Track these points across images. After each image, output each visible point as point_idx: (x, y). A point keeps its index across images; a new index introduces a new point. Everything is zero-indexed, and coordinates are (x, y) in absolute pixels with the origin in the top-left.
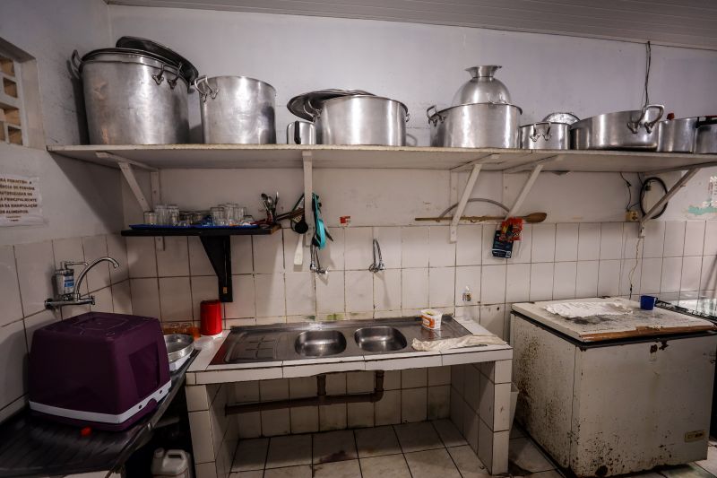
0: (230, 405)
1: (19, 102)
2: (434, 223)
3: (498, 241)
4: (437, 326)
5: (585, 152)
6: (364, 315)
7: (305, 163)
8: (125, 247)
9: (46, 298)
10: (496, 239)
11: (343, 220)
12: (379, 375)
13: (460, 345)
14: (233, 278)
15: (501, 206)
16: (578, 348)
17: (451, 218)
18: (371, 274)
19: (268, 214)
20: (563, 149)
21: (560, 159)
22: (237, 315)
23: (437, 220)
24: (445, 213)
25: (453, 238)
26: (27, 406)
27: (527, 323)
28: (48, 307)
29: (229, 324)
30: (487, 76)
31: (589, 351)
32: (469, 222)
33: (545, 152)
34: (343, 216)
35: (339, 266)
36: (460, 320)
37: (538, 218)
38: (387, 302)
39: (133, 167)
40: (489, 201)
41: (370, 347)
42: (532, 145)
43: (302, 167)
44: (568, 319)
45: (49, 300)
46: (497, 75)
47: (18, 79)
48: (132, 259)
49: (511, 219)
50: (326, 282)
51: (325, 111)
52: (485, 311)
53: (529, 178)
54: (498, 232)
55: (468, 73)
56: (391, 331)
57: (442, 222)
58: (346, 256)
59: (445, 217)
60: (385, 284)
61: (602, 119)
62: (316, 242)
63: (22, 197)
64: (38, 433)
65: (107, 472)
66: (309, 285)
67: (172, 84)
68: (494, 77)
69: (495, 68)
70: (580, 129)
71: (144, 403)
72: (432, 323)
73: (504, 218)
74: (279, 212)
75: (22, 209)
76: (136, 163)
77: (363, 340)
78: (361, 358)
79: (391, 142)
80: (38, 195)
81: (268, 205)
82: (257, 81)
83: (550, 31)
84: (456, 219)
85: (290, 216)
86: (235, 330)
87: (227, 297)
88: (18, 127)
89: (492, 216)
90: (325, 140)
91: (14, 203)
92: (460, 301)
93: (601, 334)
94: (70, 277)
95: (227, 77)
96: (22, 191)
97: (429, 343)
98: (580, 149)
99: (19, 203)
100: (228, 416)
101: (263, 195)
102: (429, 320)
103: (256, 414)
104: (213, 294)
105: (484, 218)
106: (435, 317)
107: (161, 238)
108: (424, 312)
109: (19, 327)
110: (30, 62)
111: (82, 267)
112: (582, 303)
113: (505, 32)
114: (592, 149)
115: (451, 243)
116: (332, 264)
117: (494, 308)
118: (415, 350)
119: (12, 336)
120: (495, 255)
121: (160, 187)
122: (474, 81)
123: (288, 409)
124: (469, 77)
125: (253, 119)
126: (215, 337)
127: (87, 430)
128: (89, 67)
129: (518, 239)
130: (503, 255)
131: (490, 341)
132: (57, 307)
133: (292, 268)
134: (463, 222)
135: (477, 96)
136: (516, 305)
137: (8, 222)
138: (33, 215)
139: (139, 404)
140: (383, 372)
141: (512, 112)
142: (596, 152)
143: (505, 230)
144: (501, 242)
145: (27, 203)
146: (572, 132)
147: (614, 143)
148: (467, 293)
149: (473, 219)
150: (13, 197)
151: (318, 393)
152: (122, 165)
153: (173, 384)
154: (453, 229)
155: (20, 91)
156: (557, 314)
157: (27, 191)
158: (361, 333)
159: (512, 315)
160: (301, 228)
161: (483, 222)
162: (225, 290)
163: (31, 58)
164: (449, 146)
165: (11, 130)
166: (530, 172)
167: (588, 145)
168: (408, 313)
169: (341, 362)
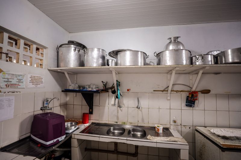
0: (88, 148)
1: (44, 58)
2: (161, 92)
3: (188, 100)
4: (161, 131)
5: (222, 65)
6: (134, 124)
7: (113, 72)
8: (66, 95)
9: (41, 107)
10: (187, 99)
11: (128, 90)
12: (137, 147)
13: (166, 140)
14: (94, 107)
15: (189, 87)
16: (220, 150)
17: (167, 91)
18: (137, 109)
19: (104, 87)
20: (211, 64)
21: (207, 68)
22: (94, 119)
23: (162, 91)
24: (165, 89)
25: (169, 98)
26: (30, 136)
27: (201, 136)
28: (41, 109)
29: (91, 121)
30: (175, 40)
31: (226, 152)
32: (175, 92)
33: (203, 65)
34: (128, 89)
35: (126, 105)
36: (171, 131)
37: (206, 92)
38: (143, 120)
39: (68, 73)
40: (183, 85)
41: (134, 136)
42: (197, 63)
43: (112, 73)
44: (219, 136)
45: (42, 108)
46: (179, 40)
47: (44, 53)
48: (68, 99)
49: (193, 92)
50: (122, 111)
51: (119, 55)
52: (183, 129)
53: (197, 76)
54: (188, 97)
55: (168, 40)
56: (143, 131)
57: (164, 92)
58: (128, 102)
59: (165, 90)
60: (142, 113)
61: (230, 52)
62: (117, 97)
63: (39, 81)
64: (32, 144)
65: (35, 157)
66: (116, 111)
67: (79, 51)
68: (178, 40)
69: (178, 38)
70: (220, 56)
71: (55, 140)
72: (158, 130)
73: (190, 91)
74: (107, 87)
75: (39, 83)
76: (69, 72)
77: (132, 133)
78: (126, 139)
79: (139, 64)
80: (43, 80)
81: (104, 84)
82: (100, 49)
83: (207, 22)
84: (169, 91)
85: (111, 88)
86: (93, 123)
87: (91, 113)
88: (42, 64)
89: (185, 90)
90: (118, 64)
91: (37, 82)
92: (172, 123)
93: (233, 145)
94: (47, 102)
95: (92, 48)
96: (39, 79)
97: (154, 137)
98: (220, 64)
99: (38, 82)
100: (86, 152)
101: (102, 82)
102: (157, 128)
103: (96, 153)
104: (87, 111)
105: (182, 91)
106: (159, 128)
107: (75, 93)
108: (156, 125)
109: (32, 114)
110: (47, 49)
111: (50, 100)
112: (231, 130)
113: (188, 25)
114: (225, 63)
115: (168, 100)
116: (124, 105)
117: (188, 127)
118: (147, 139)
119: (30, 116)
120: (187, 105)
121: (77, 79)
122: (170, 42)
123: (107, 154)
124: (169, 41)
125: (98, 59)
126: (85, 125)
127: (40, 145)
128: (60, 49)
129: (196, 100)
130: (191, 106)
131: (179, 140)
132: (44, 110)
133: (111, 105)
134: (172, 92)
135: (171, 47)
136: (197, 127)
137: (35, 87)
138: (41, 85)
139: (53, 140)
140: (138, 146)
141: (185, 52)
142: (228, 65)
143: (190, 96)
144: (189, 101)
145: (40, 82)
146: (216, 58)
147: (236, 61)
148: (175, 120)
149: (177, 91)
150: (37, 80)
151: (114, 150)
152: (65, 73)
153: (66, 137)
154: (169, 95)
155: (44, 55)
156: (214, 133)
157: (41, 79)
158: (132, 130)
159: (196, 132)
160: (114, 92)
161: (181, 93)
162: (91, 110)
163: (47, 48)
164: (162, 65)
165: (41, 65)
166: (197, 74)
167: (224, 62)
168: (151, 125)
169: (118, 139)
